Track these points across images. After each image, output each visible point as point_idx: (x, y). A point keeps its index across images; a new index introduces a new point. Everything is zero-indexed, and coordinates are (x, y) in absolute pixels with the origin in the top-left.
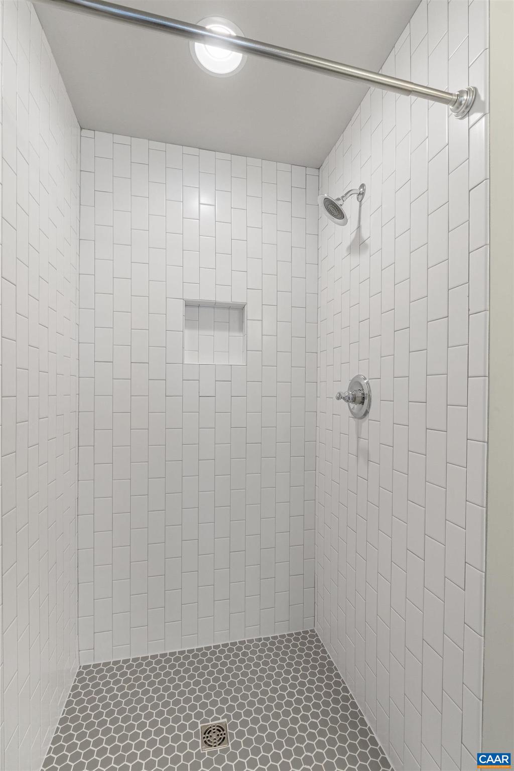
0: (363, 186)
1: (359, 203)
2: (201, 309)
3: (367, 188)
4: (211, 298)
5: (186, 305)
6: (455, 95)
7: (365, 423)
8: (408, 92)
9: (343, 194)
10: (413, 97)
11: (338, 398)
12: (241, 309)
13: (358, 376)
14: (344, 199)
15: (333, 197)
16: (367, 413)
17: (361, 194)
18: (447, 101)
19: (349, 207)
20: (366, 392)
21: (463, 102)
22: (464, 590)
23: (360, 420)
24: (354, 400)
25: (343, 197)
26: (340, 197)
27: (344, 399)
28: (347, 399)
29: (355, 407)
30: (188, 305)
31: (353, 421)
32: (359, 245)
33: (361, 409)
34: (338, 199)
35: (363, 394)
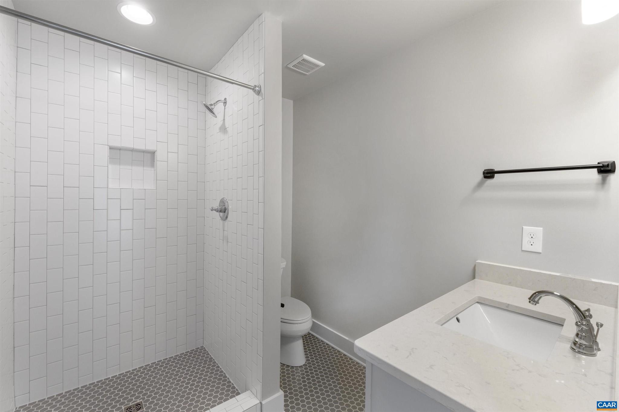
0: (225, 99)
1: (224, 107)
2: (121, 151)
3: (228, 100)
4: (131, 146)
5: (110, 148)
6: (253, 87)
7: (226, 223)
8: (233, 83)
9: (215, 102)
10: (234, 85)
11: (212, 210)
12: (153, 153)
13: (223, 198)
14: (215, 105)
15: (208, 104)
16: (227, 217)
17: (225, 103)
18: (250, 88)
19: (219, 109)
20: (226, 207)
21: (256, 90)
22: (258, 290)
23: (224, 221)
24: (221, 211)
25: (214, 103)
26: (213, 103)
27: (215, 210)
28: (217, 210)
29: (222, 214)
30: (111, 148)
31: (221, 222)
32: (223, 129)
33: (224, 215)
34: (211, 105)
35: (225, 208)
